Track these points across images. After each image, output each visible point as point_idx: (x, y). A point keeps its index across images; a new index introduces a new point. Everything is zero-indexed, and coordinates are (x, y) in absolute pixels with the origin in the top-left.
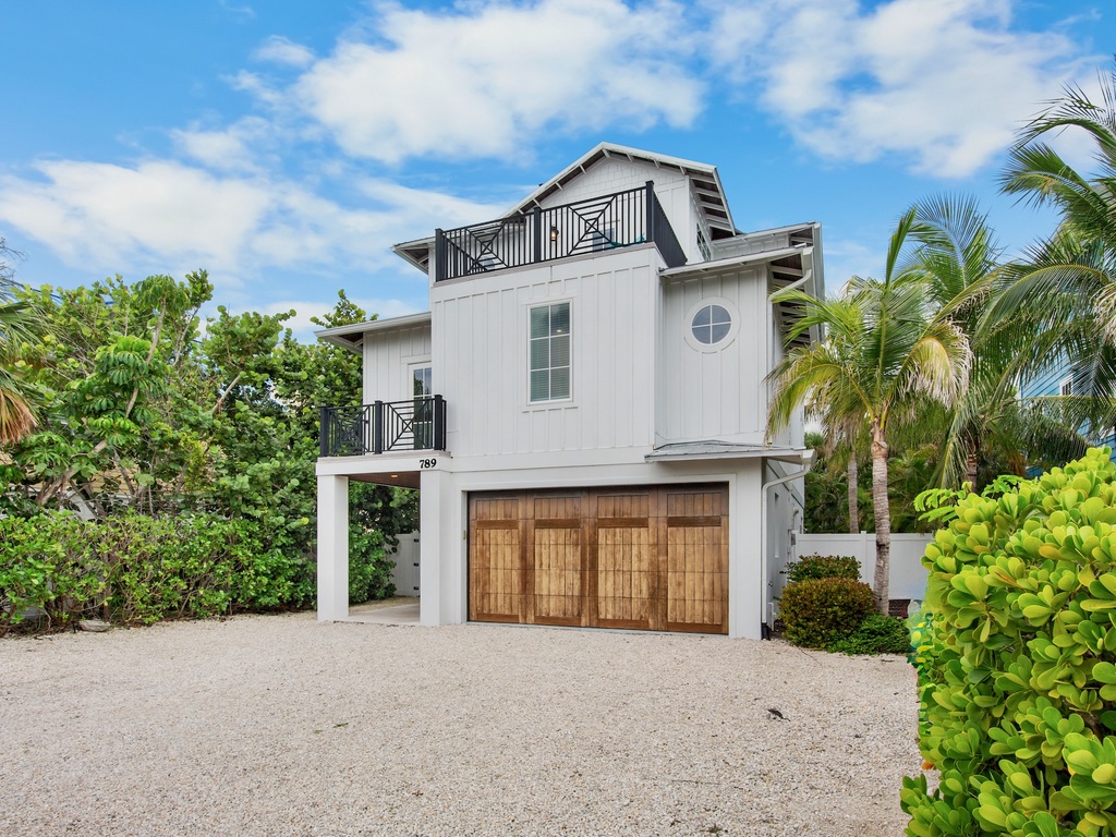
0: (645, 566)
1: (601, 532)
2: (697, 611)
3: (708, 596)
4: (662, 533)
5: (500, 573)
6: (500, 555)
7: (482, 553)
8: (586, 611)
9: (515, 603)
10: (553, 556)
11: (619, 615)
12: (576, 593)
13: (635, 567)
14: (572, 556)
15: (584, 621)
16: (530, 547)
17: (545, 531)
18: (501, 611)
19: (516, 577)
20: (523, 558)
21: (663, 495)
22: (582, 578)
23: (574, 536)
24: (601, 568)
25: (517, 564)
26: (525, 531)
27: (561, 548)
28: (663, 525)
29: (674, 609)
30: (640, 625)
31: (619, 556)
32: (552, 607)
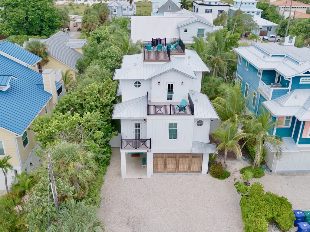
0: (188, 163)
1: (180, 158)
2: (196, 170)
3: (198, 167)
4: (191, 159)
5: (160, 165)
6: (160, 162)
7: (156, 162)
8: (177, 170)
9: (163, 170)
10: (171, 162)
11: (183, 171)
12: (175, 168)
13: (186, 163)
14: (175, 162)
15: (176, 172)
16: (166, 161)
17: (169, 158)
18: (160, 171)
19: (163, 166)
20: (165, 162)
22: (176, 165)
23: (175, 159)
24: (180, 164)
25: (163, 163)
26: (165, 158)
27: (172, 161)
28: (191, 158)
29: (192, 169)
30: (187, 172)
31: (183, 162)
32: (170, 170)
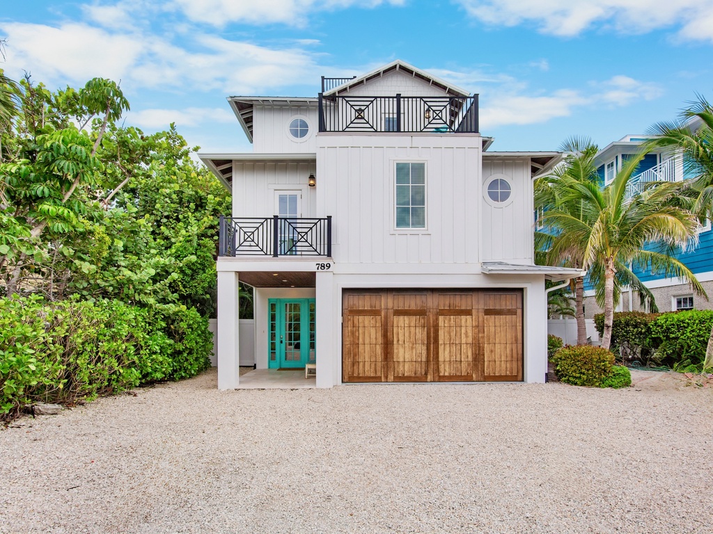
0: (470, 340)
1: (441, 318)
2: (502, 368)
3: (509, 359)
4: (481, 319)
5: (367, 347)
6: (366, 334)
7: (353, 333)
8: (431, 371)
9: (379, 368)
10: (407, 334)
11: (453, 373)
12: (424, 359)
13: (464, 341)
14: (421, 334)
15: (429, 378)
16: (389, 328)
17: (401, 318)
18: (367, 374)
19: (379, 350)
20: (385, 336)
21: (481, 295)
22: (428, 349)
23: (422, 321)
24: (441, 342)
25: (380, 340)
26: (386, 317)
27: (413, 329)
28: (481, 314)
29: (488, 367)
30: (467, 379)
31: (453, 334)
32: (407, 370)
